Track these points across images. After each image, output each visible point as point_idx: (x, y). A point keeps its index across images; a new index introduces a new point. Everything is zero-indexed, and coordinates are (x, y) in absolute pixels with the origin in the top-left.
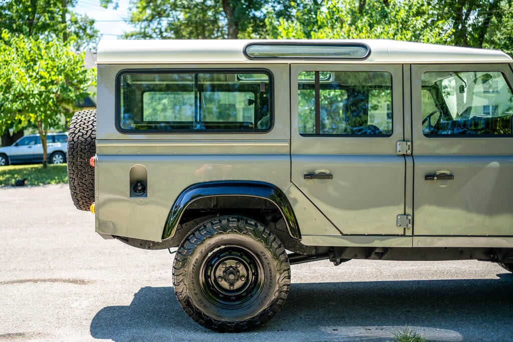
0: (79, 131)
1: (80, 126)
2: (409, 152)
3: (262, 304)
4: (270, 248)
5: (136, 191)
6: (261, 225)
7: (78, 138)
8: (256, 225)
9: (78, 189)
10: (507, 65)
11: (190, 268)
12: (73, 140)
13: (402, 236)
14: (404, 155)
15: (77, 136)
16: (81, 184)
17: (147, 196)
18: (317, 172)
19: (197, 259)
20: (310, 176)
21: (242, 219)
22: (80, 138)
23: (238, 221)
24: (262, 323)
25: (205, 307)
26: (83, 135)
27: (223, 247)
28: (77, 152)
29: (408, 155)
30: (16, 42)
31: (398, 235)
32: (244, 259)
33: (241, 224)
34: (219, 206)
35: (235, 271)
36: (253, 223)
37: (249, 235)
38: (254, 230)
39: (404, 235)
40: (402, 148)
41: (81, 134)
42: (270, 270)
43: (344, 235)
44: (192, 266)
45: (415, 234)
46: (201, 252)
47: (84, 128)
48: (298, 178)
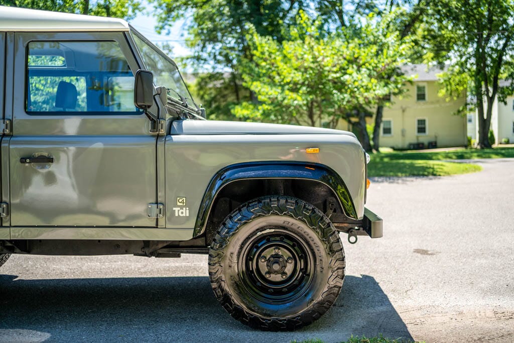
2: (7, 131)
10: (122, 33)
14: (3, 136)
29: (7, 135)
45: (12, 225)
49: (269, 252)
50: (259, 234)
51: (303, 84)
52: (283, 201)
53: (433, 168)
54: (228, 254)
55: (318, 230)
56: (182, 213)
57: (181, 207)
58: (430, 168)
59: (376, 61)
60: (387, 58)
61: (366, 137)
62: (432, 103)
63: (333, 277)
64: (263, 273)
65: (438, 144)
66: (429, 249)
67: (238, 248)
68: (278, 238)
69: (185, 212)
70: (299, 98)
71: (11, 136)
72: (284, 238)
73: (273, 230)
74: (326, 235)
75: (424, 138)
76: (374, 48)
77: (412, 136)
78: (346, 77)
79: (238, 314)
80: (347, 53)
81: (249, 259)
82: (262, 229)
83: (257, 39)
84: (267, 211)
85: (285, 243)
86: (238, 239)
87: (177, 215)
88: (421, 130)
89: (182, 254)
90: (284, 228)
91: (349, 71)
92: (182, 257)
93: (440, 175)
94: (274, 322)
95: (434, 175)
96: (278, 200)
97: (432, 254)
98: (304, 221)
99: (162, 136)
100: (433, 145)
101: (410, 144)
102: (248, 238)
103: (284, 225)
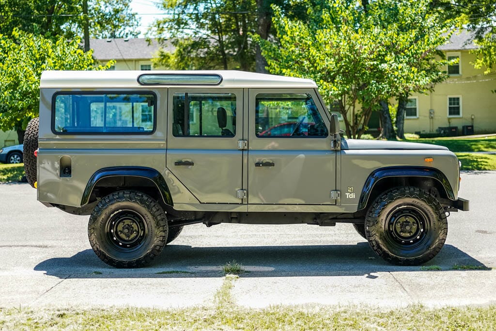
0: (32, 133)
1: (33, 129)
2: (246, 147)
3: (145, 249)
4: (150, 211)
5: (65, 173)
6: (146, 196)
7: (30, 137)
8: (142, 196)
9: (30, 172)
10: (313, 89)
11: (98, 225)
12: (27, 139)
13: (241, 204)
14: (243, 150)
15: (30, 136)
16: (32, 169)
17: (71, 176)
18: (183, 161)
19: (103, 219)
20: (178, 163)
21: (133, 192)
22: (32, 137)
23: (130, 193)
24: (146, 262)
25: (108, 251)
26: (34, 135)
27: (120, 211)
28: (30, 147)
29: (245, 150)
30: (24, 41)
31: (238, 204)
32: (136, 220)
33: (132, 195)
34: (126, 185)
35: (129, 227)
36: (140, 194)
37: (137, 203)
38: (140, 199)
39: (242, 204)
40: (241, 145)
41: (32, 134)
42: (151, 226)
43: (203, 203)
44: (100, 223)
45: (249, 203)
46: (106, 214)
47: (35, 130)
48: (171, 165)
49: (403, 219)
50: (398, 208)
51: (338, 72)
52: (412, 189)
53: (477, 161)
54: (380, 220)
55: (433, 206)
56: (351, 196)
57: (351, 193)
58: (474, 161)
59: (416, 48)
60: (428, 45)
61: (388, 121)
62: (468, 79)
63: (441, 234)
64: (398, 231)
65: (475, 129)
66: (487, 230)
67: (385, 216)
68: (408, 211)
69: (353, 196)
70: (335, 88)
71: (248, 150)
72: (411, 211)
73: (406, 206)
74: (437, 209)
75: (457, 122)
76: (414, 33)
77: (443, 118)
78: (384, 66)
79: (385, 256)
80: (387, 41)
81: (390, 224)
82: (400, 205)
83: (284, 21)
84: (403, 195)
85: (412, 214)
86: (386, 212)
87: (348, 197)
88: (454, 110)
89: (336, 223)
90: (412, 205)
91: (388, 58)
92: (336, 225)
93: (485, 169)
94: (407, 260)
95: (479, 169)
96: (409, 189)
97: (490, 233)
98: (425, 201)
99: (338, 151)
100: (469, 130)
101: (441, 129)
102: (391, 211)
103: (413, 203)
